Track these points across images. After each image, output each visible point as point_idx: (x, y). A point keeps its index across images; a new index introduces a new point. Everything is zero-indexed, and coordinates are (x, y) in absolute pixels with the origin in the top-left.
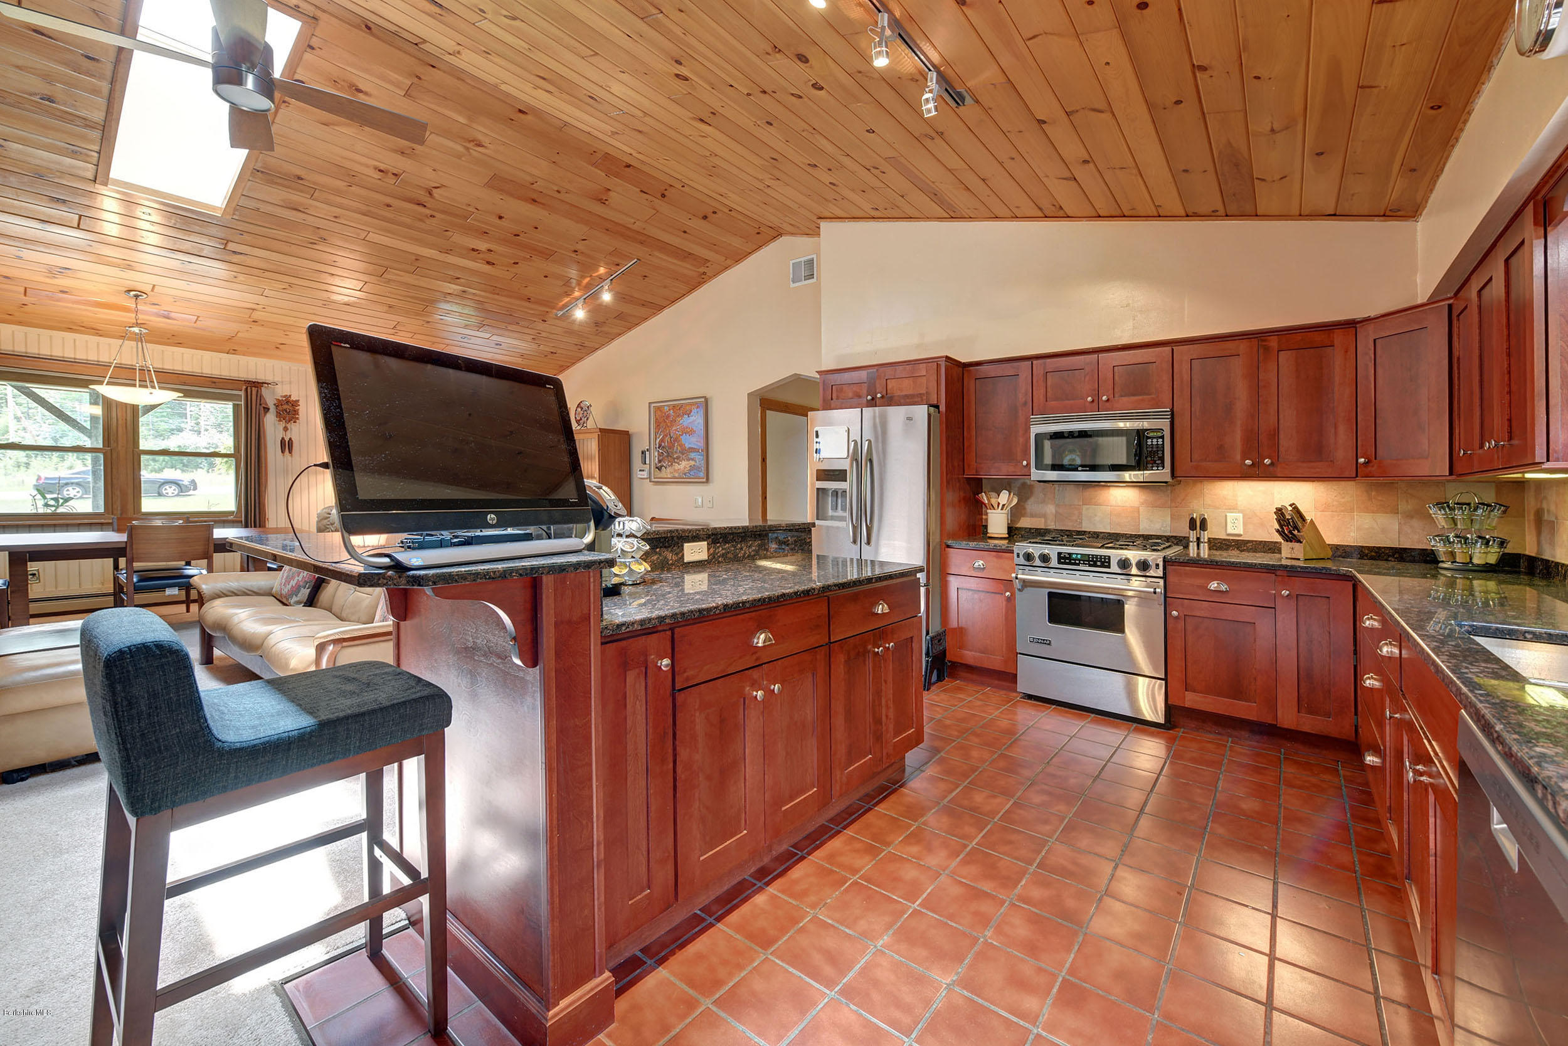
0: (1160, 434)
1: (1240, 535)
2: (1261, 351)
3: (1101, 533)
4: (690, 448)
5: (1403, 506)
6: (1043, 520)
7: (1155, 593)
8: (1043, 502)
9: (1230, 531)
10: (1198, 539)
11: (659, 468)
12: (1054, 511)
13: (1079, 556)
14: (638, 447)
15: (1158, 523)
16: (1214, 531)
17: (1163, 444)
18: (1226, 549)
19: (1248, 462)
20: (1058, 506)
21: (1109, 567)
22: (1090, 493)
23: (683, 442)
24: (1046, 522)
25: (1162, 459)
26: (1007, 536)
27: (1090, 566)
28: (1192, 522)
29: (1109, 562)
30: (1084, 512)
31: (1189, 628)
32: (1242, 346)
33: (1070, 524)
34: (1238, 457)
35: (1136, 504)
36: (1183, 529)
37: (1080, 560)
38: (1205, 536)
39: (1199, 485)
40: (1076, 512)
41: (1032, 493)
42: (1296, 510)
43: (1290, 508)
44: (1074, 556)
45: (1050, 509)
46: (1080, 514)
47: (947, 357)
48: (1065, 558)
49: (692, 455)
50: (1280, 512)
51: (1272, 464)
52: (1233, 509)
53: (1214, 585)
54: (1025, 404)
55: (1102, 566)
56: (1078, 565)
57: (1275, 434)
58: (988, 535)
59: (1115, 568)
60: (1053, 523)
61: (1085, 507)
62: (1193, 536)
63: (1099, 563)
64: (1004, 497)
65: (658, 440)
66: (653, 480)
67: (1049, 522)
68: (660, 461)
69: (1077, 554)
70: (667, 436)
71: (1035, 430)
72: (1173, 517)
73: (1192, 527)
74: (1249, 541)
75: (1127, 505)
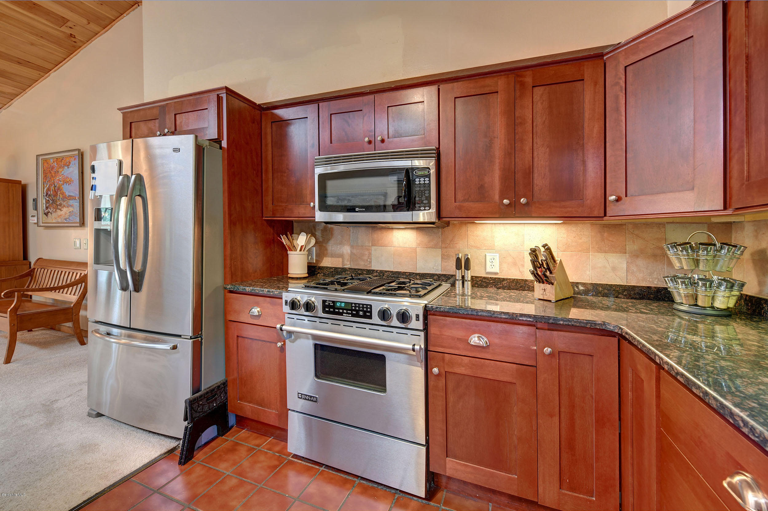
0: (426, 173)
1: (496, 274)
2: (518, 87)
3: (386, 271)
4: (69, 196)
5: (632, 246)
6: (341, 259)
7: (414, 350)
8: (341, 243)
9: (489, 269)
10: (463, 277)
11: (46, 214)
12: (349, 251)
13: (343, 305)
14: (31, 195)
15: (431, 263)
16: (476, 270)
17: (429, 184)
18: (486, 287)
19: (506, 201)
20: (352, 247)
21: (370, 317)
22: (378, 235)
23: (64, 190)
24: (343, 261)
25: (429, 198)
26: (307, 275)
27: (353, 315)
28: (458, 260)
29: (371, 312)
30: (373, 252)
31: (450, 386)
32: (501, 83)
33: (362, 263)
34: (497, 197)
35: (414, 245)
36: (450, 268)
37: (343, 309)
38: (469, 275)
39: (464, 229)
40: (367, 253)
41: (332, 234)
42: (548, 250)
43: (543, 249)
44: (338, 304)
45: (346, 250)
46: (370, 254)
48: (329, 306)
49: (71, 202)
50: (534, 252)
51: (527, 204)
52: (491, 248)
53: (475, 340)
54: (313, 146)
55: (365, 316)
56: (341, 314)
57: (529, 173)
58: (289, 275)
59: (376, 319)
60: (348, 263)
61: (373, 248)
62: (459, 276)
63: (361, 313)
64: (302, 240)
65: (46, 189)
66: (41, 224)
67: (346, 262)
68: (47, 208)
69: (341, 302)
70: (52, 185)
71: (318, 170)
72: (444, 257)
73: (458, 267)
74: (504, 280)
75: (407, 246)
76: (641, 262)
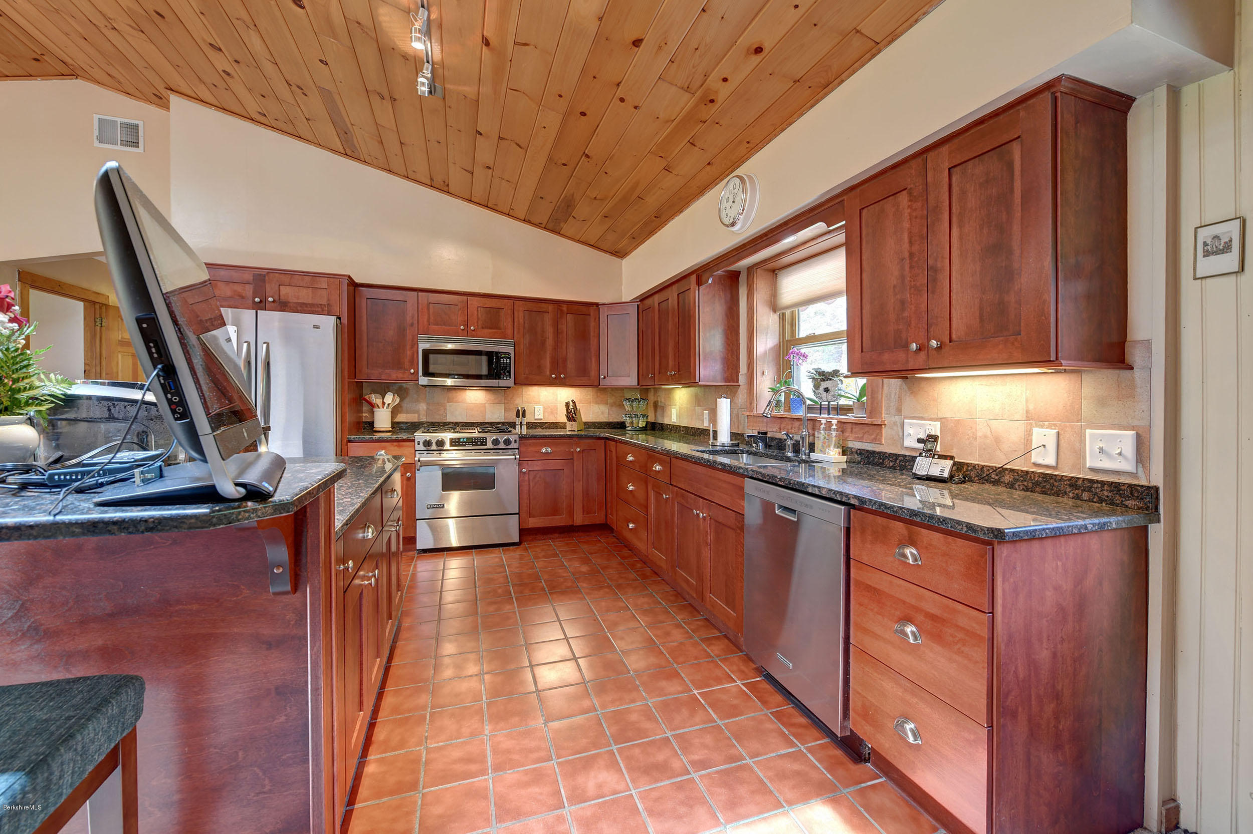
0: (509, 356)
1: (541, 419)
2: (559, 312)
3: (461, 422)
5: (610, 401)
6: (416, 415)
7: (516, 458)
8: (417, 401)
9: (536, 417)
10: (521, 423)
12: (425, 408)
13: (465, 440)
15: (497, 414)
16: (529, 418)
17: (510, 363)
18: (535, 428)
19: (553, 376)
20: (428, 404)
21: (486, 445)
22: (453, 394)
24: (419, 416)
25: (509, 372)
26: (391, 429)
27: (473, 445)
28: (518, 411)
29: (486, 442)
31: (531, 478)
32: (550, 307)
33: (438, 417)
34: (548, 373)
35: (484, 401)
36: (512, 417)
37: (466, 442)
38: (525, 421)
39: (520, 390)
40: (442, 408)
41: (407, 393)
42: (574, 403)
43: (571, 403)
44: (462, 440)
45: (423, 407)
46: (445, 409)
47: (349, 277)
48: (455, 442)
50: (567, 404)
51: (564, 378)
52: (538, 403)
53: (544, 450)
54: (412, 325)
55: (482, 445)
56: (465, 446)
57: (565, 360)
58: (374, 429)
59: (489, 445)
60: (425, 417)
61: (448, 404)
62: (518, 421)
63: (479, 443)
64: (389, 398)
67: (421, 417)
69: (464, 438)
71: (423, 346)
72: (506, 410)
73: (518, 415)
74: (546, 423)
75: (478, 402)
76: (614, 409)
